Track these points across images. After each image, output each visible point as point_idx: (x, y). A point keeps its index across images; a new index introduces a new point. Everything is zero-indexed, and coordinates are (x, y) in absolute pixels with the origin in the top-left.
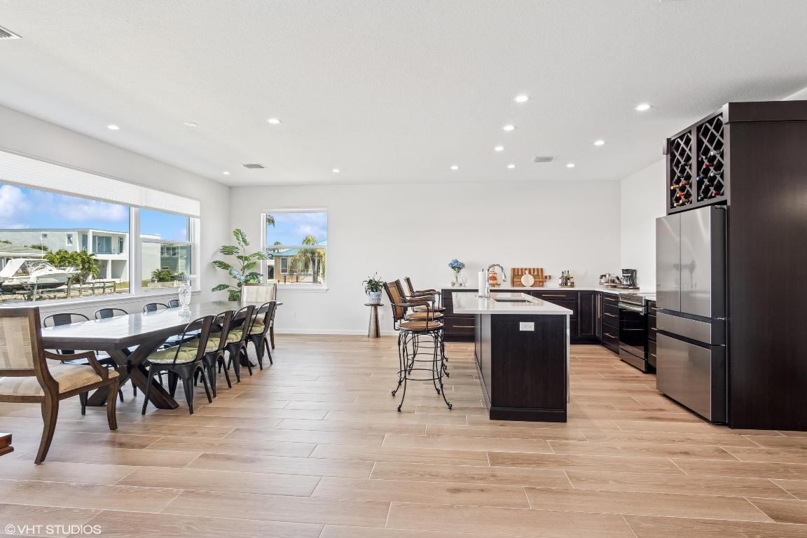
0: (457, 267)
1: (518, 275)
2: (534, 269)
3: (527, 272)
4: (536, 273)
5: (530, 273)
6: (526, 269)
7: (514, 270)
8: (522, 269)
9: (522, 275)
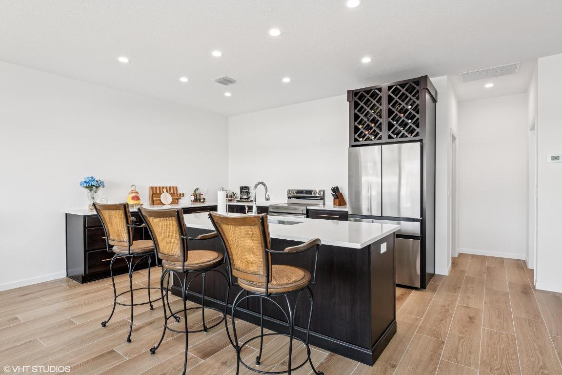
0: (92, 186)
1: (156, 193)
2: (170, 187)
3: (165, 190)
4: (172, 192)
5: (167, 191)
6: (163, 188)
7: (152, 188)
8: (160, 187)
9: (160, 194)
